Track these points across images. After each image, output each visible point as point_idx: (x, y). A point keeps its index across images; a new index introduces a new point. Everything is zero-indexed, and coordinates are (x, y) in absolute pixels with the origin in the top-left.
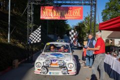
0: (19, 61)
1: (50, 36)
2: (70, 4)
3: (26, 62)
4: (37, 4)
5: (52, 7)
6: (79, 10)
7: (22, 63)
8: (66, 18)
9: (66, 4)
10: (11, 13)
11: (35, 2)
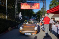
0: (12, 28)
3: (15, 28)
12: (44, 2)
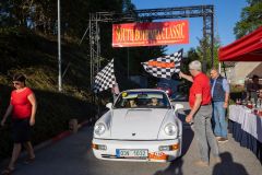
1: (133, 78)
2: (165, 17)
4: (106, 20)
5: (133, 25)
6: (181, 26)
7: (84, 126)
8: (159, 43)
9: (157, 17)
10: (62, 39)
11: (102, 17)
12: (208, 14)
